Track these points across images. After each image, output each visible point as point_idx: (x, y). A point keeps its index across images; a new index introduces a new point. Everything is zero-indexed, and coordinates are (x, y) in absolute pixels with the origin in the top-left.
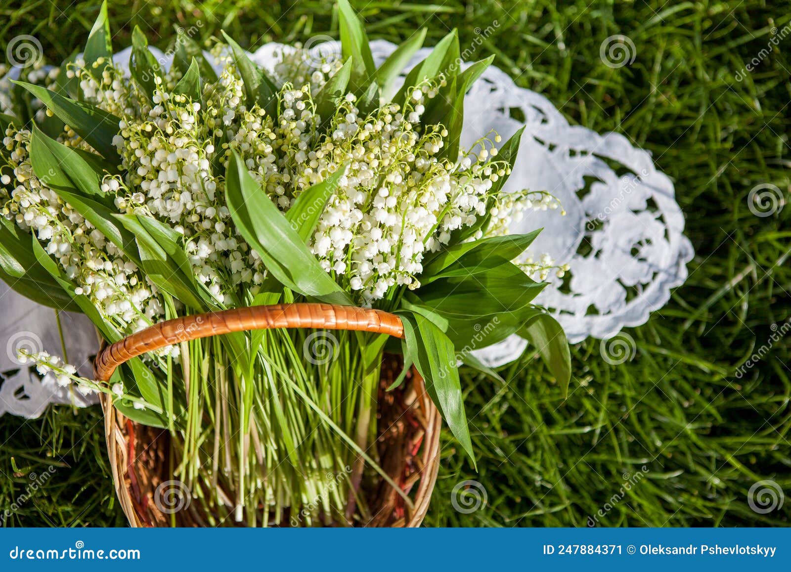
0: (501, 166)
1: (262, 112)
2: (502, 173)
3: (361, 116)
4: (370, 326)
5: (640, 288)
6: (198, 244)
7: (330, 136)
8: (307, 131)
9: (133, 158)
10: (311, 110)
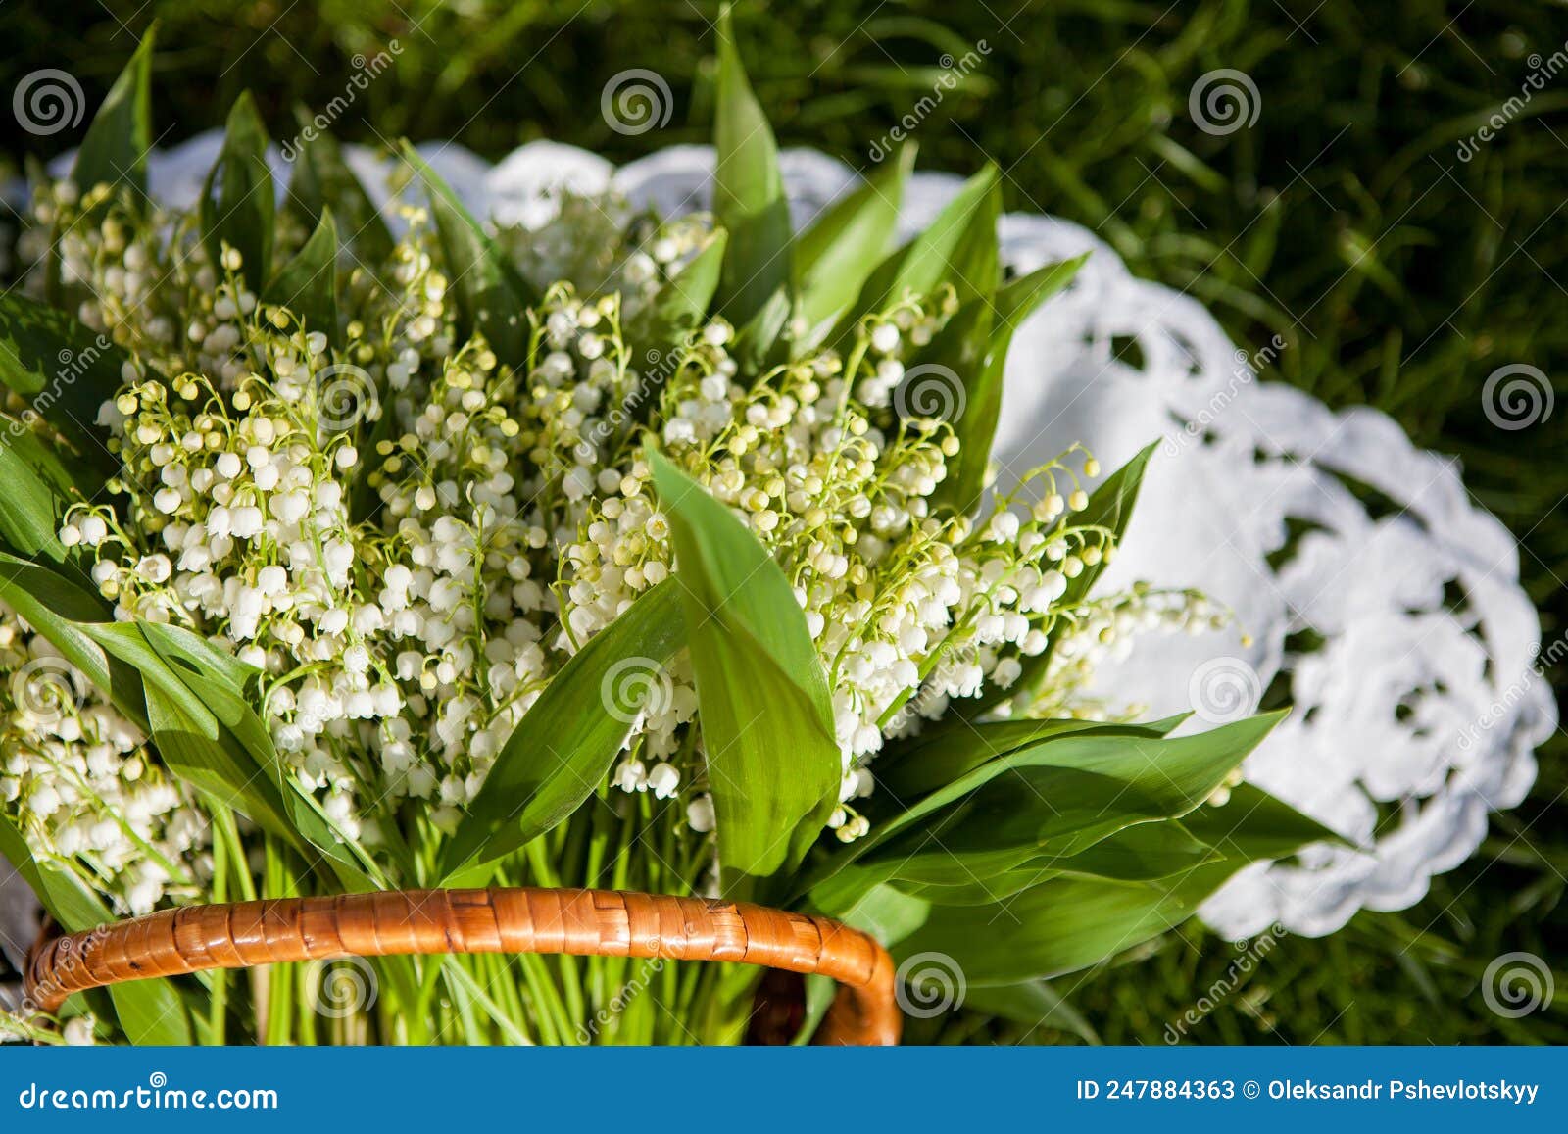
0: (1092, 539)
1: (488, 360)
2: (1094, 556)
3: (742, 380)
4: (719, 950)
5: (1409, 807)
6: (300, 694)
7: (659, 428)
8: (600, 412)
9: (144, 466)
10: (616, 360)
